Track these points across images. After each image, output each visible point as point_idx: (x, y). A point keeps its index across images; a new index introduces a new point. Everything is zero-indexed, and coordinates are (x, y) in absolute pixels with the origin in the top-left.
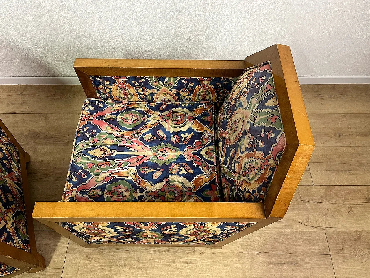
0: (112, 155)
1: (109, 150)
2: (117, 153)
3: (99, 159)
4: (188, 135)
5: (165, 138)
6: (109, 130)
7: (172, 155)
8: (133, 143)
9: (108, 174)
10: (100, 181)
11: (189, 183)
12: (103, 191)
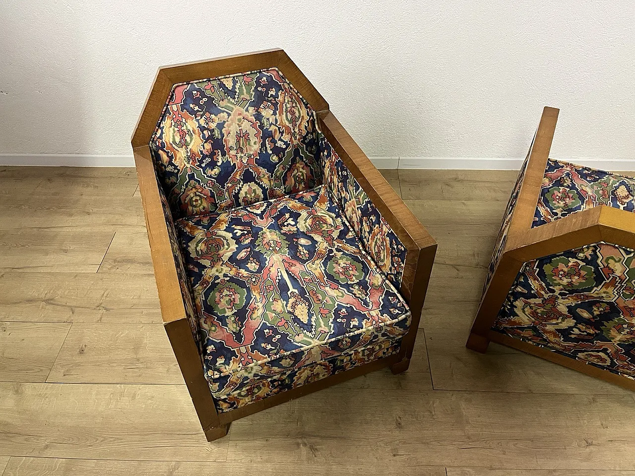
0: (297, 293)
1: (291, 300)
2: (291, 289)
3: (310, 306)
4: (236, 229)
5: (249, 250)
6: (259, 313)
7: (270, 236)
8: (269, 278)
9: (327, 289)
10: (340, 293)
11: (302, 214)
12: (352, 286)
